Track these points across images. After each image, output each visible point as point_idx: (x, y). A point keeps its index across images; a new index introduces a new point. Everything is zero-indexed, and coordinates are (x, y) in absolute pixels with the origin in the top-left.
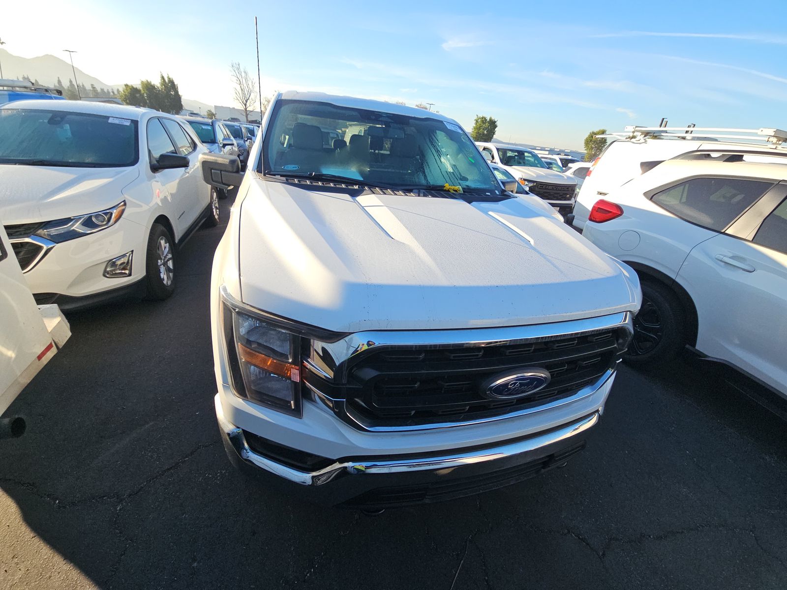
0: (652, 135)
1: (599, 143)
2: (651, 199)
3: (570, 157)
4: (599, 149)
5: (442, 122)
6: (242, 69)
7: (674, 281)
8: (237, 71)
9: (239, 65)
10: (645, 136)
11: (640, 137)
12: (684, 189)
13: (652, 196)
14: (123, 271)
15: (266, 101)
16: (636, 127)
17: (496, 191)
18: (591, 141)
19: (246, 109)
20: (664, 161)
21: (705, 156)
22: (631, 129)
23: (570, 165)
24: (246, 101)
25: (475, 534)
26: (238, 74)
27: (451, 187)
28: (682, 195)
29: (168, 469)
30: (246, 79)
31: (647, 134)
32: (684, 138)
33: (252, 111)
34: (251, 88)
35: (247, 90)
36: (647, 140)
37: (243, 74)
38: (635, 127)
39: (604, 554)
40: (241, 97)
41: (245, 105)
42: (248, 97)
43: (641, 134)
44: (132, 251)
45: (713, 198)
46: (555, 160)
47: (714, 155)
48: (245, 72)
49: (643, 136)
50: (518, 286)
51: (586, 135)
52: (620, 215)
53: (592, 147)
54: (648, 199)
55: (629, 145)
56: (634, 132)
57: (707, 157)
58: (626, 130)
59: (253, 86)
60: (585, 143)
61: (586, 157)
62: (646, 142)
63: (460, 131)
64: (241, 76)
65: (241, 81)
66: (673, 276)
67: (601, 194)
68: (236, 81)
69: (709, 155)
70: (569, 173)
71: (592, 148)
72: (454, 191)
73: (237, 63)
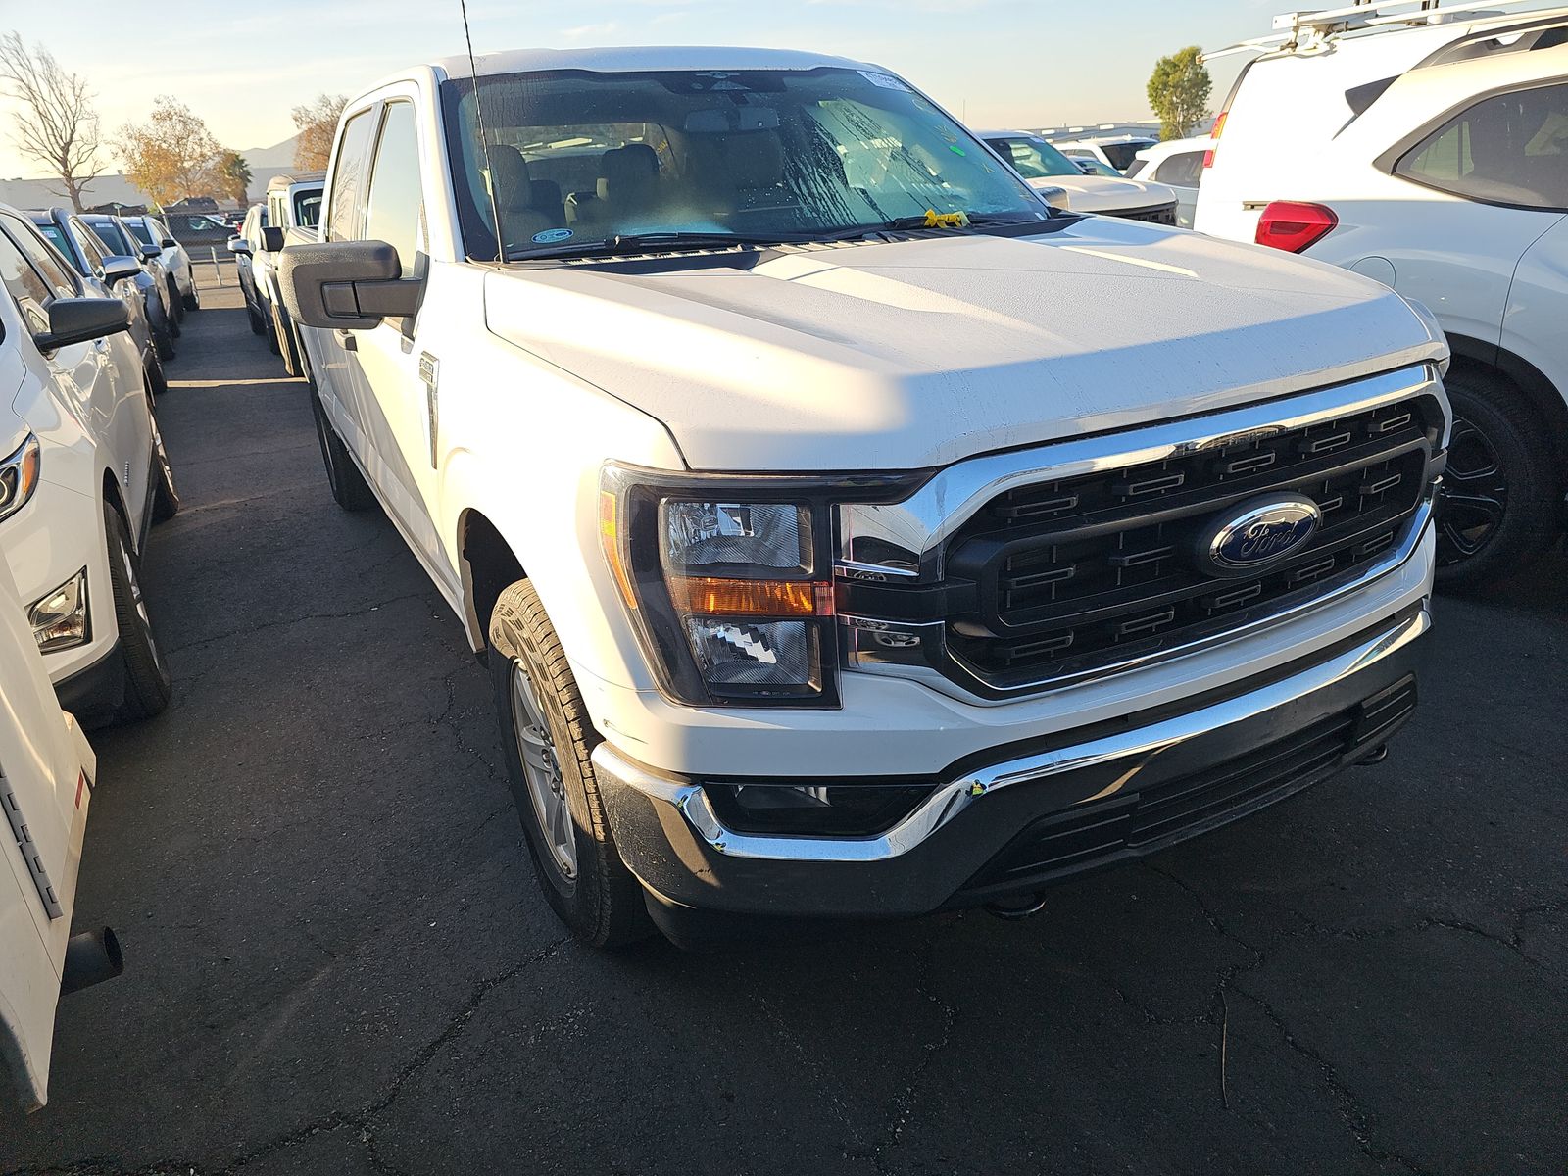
0: (1343, 27)
1: (1190, 88)
2: (1393, 172)
3: (1128, 139)
4: (1193, 105)
5: (854, 72)
6: (30, 51)
7: (1498, 349)
8: (13, 61)
9: (17, 39)
10: (1326, 36)
11: (1314, 39)
12: (1461, 131)
13: (1398, 162)
14: (66, 633)
15: (130, 138)
16: (1300, 14)
17: (1038, 214)
18: (1166, 85)
19: (68, 174)
20: (1399, 76)
21: (1487, 45)
22: (1287, 21)
23: (1140, 155)
24: (65, 149)
25: (1232, 976)
26: (18, 69)
27: (942, 217)
28: (1461, 152)
29: (437, 1042)
30: (50, 80)
31: (1330, 28)
32: (1421, 23)
33: (91, 178)
34: (71, 100)
35: (61, 111)
36: (1335, 42)
37: (37, 65)
38: (1295, 15)
39: (1518, 940)
40: (44, 138)
41: (64, 161)
42: (66, 135)
43: (1314, 30)
44: (84, 572)
45: (1532, 148)
46: (1091, 153)
47: (1506, 39)
48: (43, 59)
49: (1322, 34)
50: (1213, 333)
51: (1149, 73)
52: (1331, 227)
53: (1172, 103)
54: (1387, 174)
55: (1291, 63)
56: (1296, 29)
57: (1494, 46)
58: (1276, 26)
59: (78, 98)
60: (1150, 96)
61: (1164, 131)
62: (1331, 51)
63: (903, 88)
64: (32, 71)
65: (34, 87)
66: (1493, 339)
67: (1253, 207)
68: (14, 91)
69: (1495, 41)
70: (1145, 175)
71: (1173, 107)
72: (947, 224)
73: (12, 35)
